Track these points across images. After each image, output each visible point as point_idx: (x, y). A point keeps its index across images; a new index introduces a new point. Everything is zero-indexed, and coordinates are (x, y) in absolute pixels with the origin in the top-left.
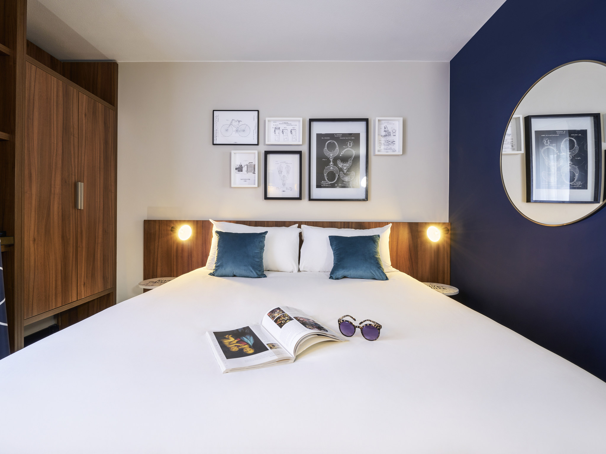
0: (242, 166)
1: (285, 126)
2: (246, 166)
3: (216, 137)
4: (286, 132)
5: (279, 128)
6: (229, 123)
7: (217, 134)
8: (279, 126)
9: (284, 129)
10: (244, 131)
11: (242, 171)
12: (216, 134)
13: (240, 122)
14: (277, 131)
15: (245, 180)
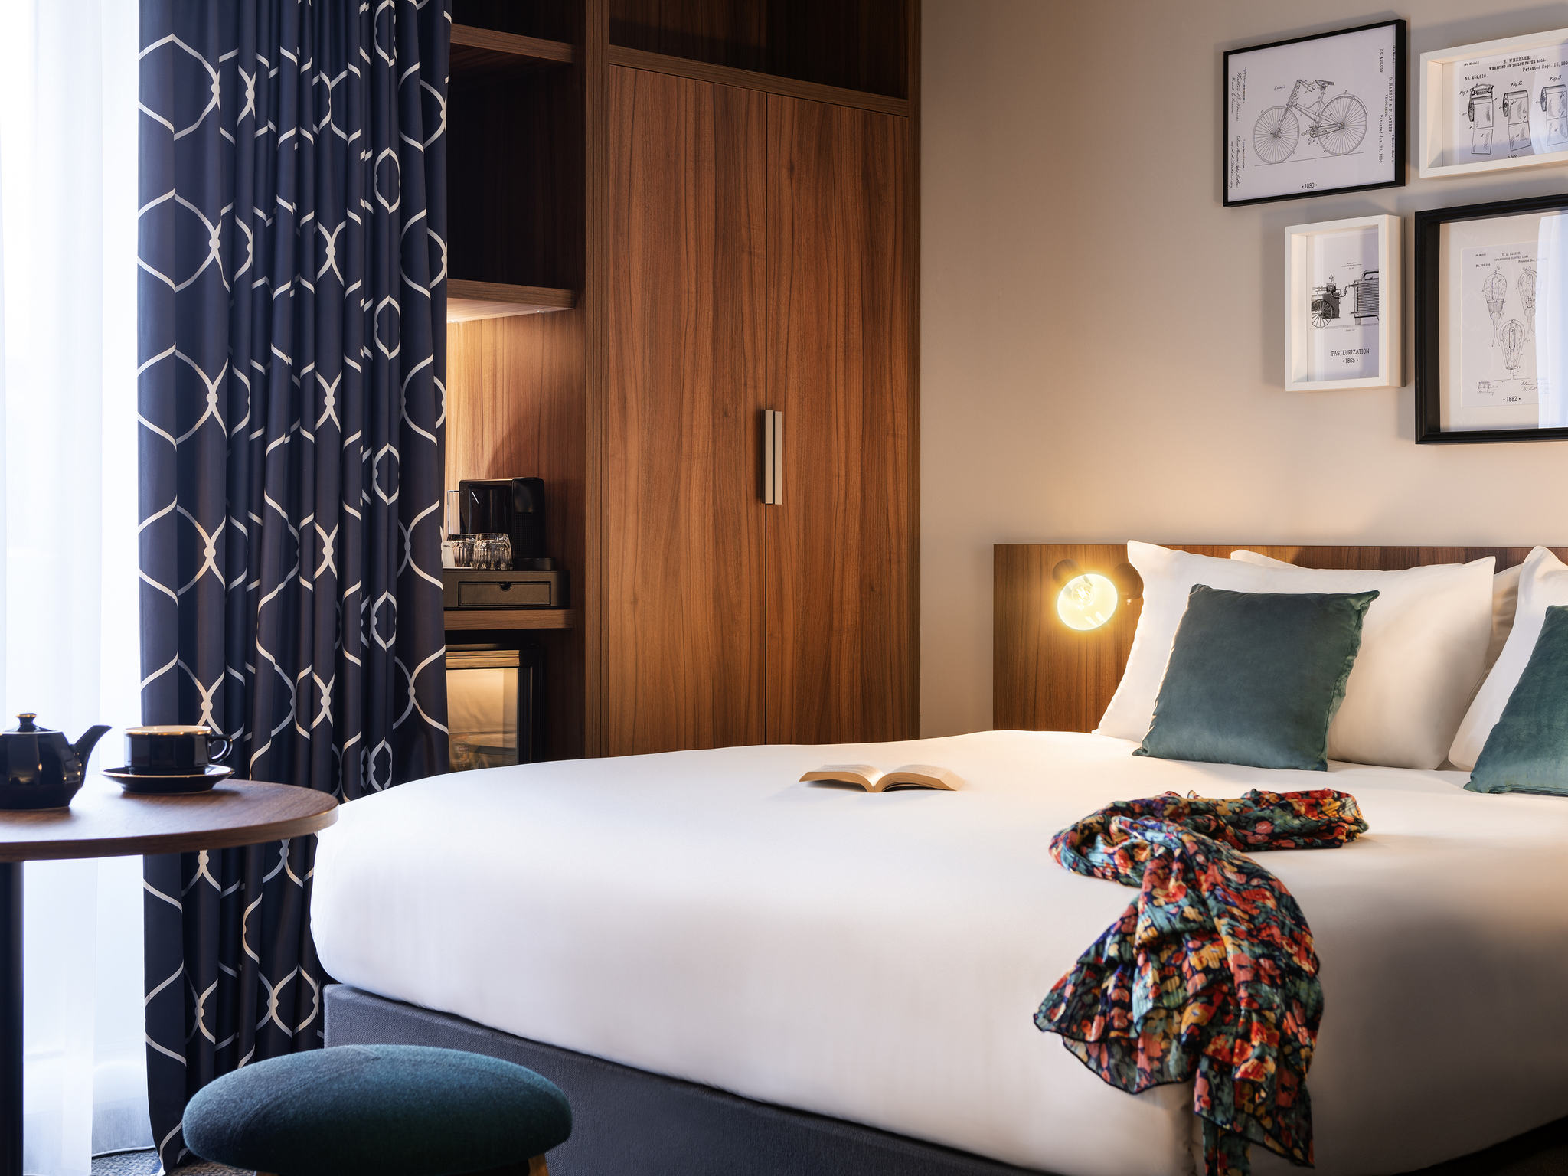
0: (1335, 289)
1: (1516, 73)
2: (1351, 291)
3: (1235, 169)
4: (1520, 107)
5: (1490, 90)
6: (1283, 99)
7: (1240, 155)
8: (1492, 79)
9: (1514, 89)
10: (1342, 126)
11: (1335, 315)
12: (1235, 155)
13: (1329, 88)
14: (1480, 108)
15: (1350, 356)
